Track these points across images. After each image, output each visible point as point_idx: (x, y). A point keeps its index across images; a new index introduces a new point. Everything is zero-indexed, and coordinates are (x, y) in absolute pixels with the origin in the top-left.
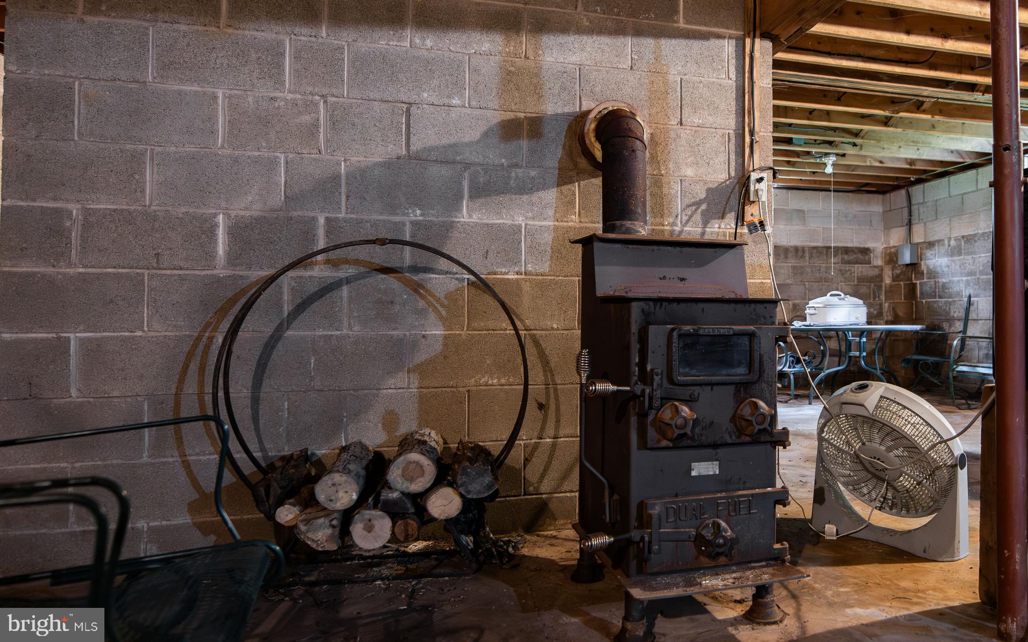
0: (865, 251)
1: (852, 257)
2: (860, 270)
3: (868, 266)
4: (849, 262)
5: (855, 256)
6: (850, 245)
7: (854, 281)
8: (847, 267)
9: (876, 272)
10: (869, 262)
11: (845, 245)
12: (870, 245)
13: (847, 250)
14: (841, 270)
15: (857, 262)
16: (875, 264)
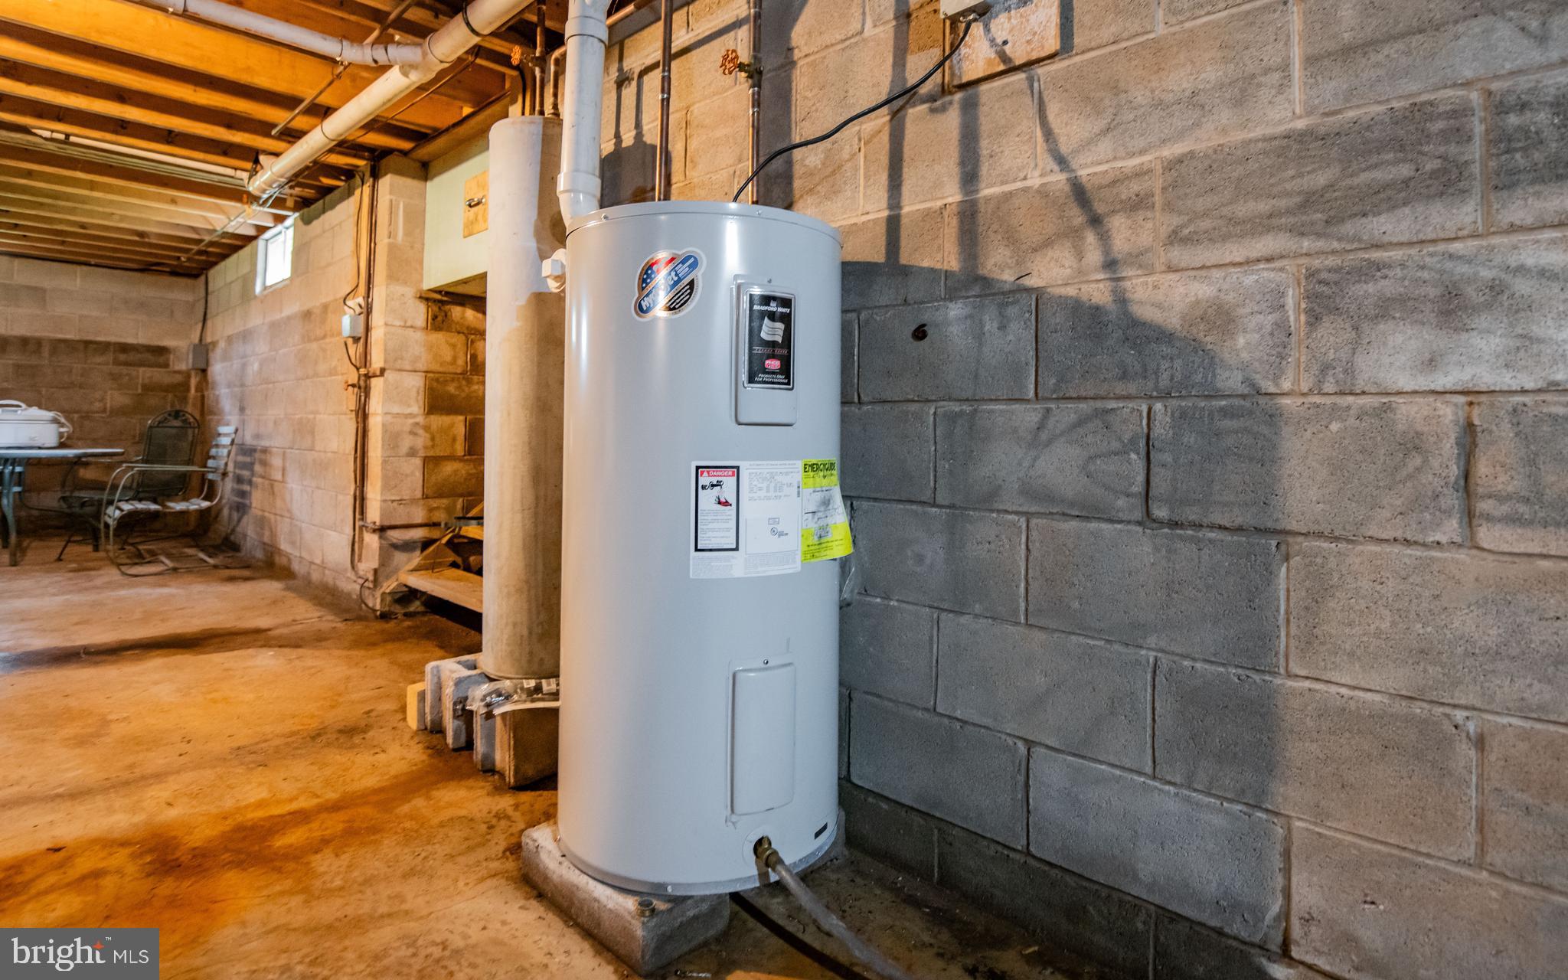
0: (162, 351)
1: (132, 357)
2: (148, 375)
3: (163, 370)
4: (127, 364)
5: (139, 356)
6: (131, 340)
7: (137, 389)
8: (124, 370)
9: (178, 378)
10: (166, 365)
11: (123, 340)
12: (166, 342)
13: (124, 348)
14: (111, 374)
15: (141, 364)
16: (177, 368)
